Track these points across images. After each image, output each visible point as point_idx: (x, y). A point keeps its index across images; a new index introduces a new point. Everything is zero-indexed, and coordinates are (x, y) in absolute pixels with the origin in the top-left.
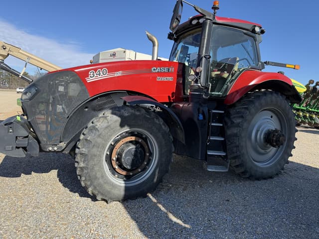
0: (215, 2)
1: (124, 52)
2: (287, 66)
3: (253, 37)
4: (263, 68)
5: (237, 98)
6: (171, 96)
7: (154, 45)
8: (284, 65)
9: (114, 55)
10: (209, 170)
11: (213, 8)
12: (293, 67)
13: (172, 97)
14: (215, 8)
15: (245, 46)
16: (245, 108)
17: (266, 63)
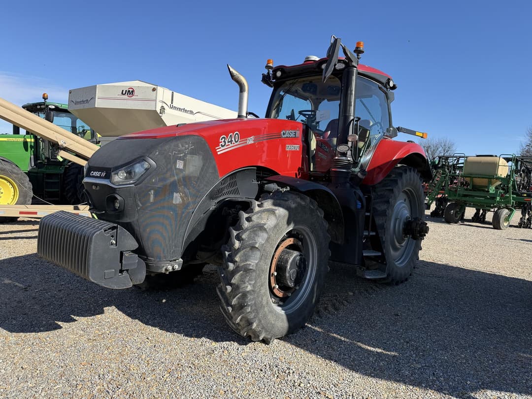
0: (358, 43)
1: (154, 90)
2: (417, 134)
3: (386, 93)
4: (396, 135)
5: (380, 178)
6: (297, 173)
7: (242, 90)
8: (413, 133)
9: (130, 92)
10: (368, 277)
11: (355, 51)
12: (421, 135)
13: (299, 175)
14: (358, 51)
15: (365, 102)
16: (390, 190)
17: (399, 129)
